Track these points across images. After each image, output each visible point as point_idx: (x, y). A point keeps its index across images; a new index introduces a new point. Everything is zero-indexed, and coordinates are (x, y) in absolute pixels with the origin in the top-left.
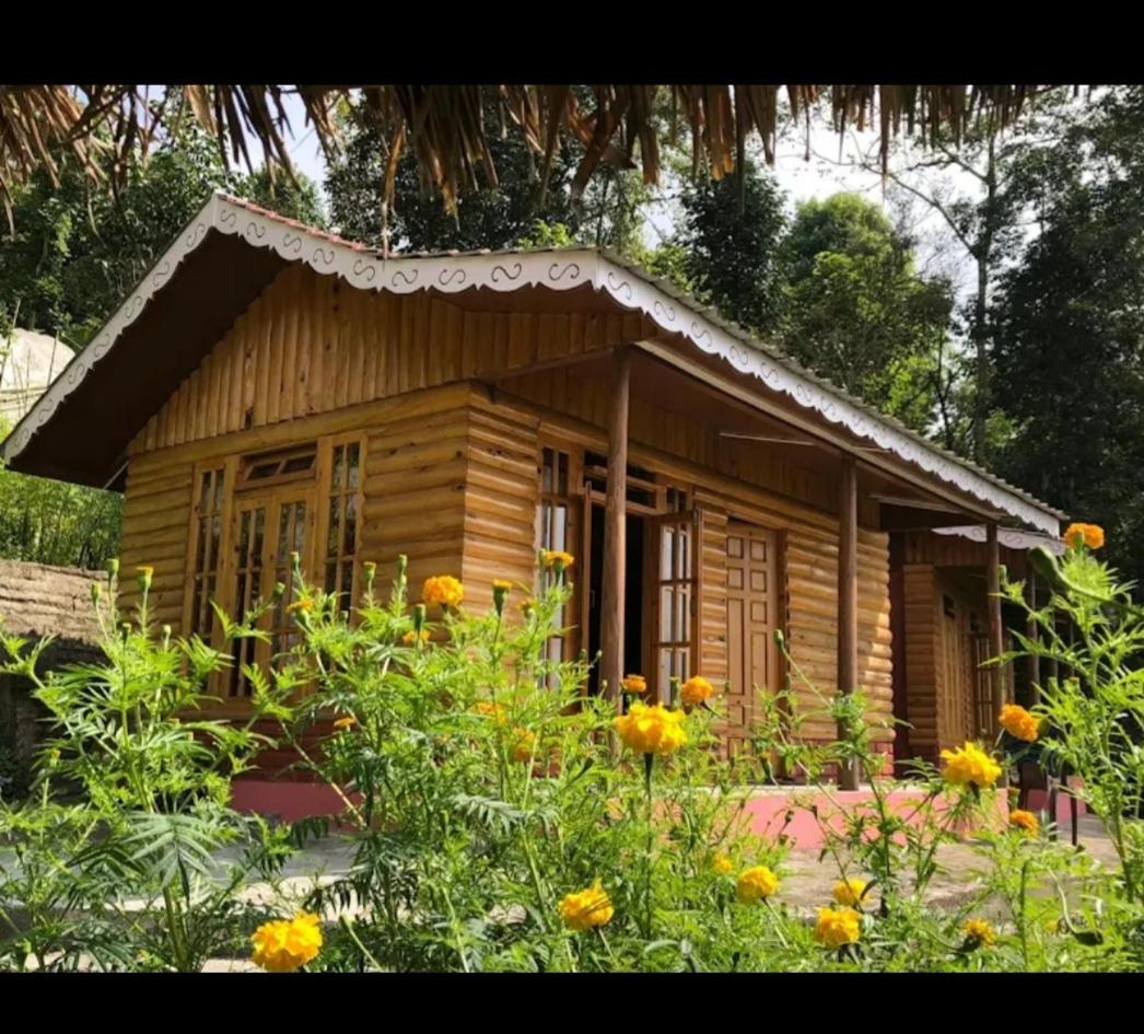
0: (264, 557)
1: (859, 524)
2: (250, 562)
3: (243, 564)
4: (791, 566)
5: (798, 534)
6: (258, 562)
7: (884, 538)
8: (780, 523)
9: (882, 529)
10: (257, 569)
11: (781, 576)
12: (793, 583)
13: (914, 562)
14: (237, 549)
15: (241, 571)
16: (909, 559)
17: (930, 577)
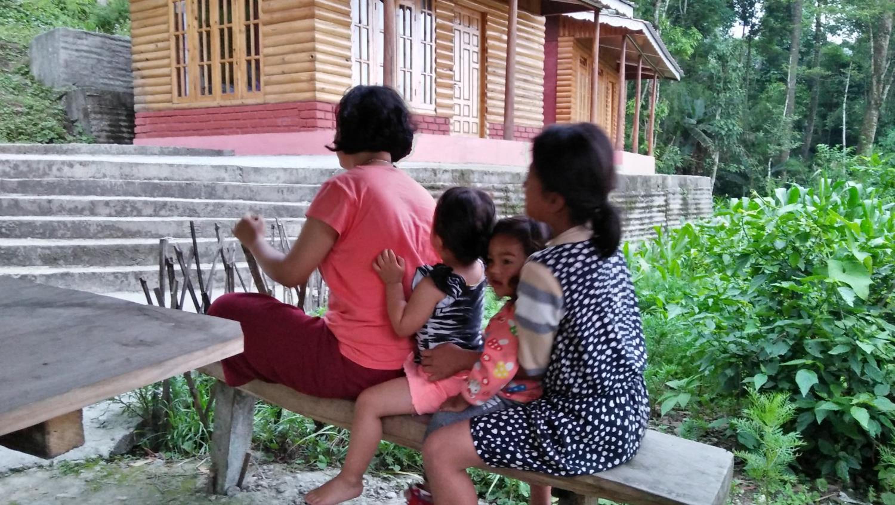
0: (211, 23)
1: (520, 7)
2: (204, 25)
3: (201, 26)
4: (489, 33)
5: (492, 15)
6: (208, 25)
7: (543, 19)
8: (484, 9)
9: (542, 14)
10: (208, 29)
11: (484, 39)
12: (490, 42)
13: (564, 35)
14: (196, 18)
15: (200, 30)
16: (561, 34)
17: (571, 43)
